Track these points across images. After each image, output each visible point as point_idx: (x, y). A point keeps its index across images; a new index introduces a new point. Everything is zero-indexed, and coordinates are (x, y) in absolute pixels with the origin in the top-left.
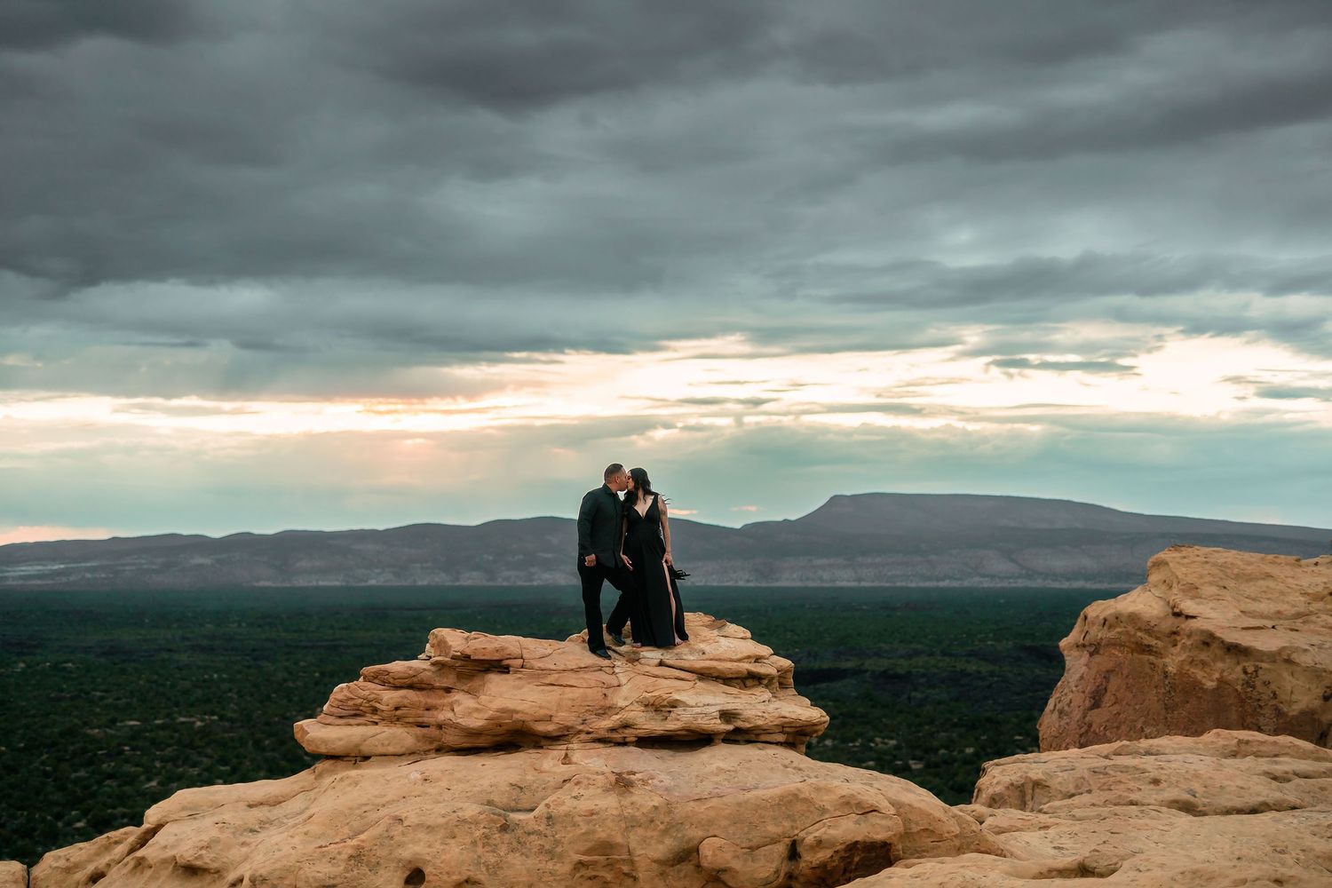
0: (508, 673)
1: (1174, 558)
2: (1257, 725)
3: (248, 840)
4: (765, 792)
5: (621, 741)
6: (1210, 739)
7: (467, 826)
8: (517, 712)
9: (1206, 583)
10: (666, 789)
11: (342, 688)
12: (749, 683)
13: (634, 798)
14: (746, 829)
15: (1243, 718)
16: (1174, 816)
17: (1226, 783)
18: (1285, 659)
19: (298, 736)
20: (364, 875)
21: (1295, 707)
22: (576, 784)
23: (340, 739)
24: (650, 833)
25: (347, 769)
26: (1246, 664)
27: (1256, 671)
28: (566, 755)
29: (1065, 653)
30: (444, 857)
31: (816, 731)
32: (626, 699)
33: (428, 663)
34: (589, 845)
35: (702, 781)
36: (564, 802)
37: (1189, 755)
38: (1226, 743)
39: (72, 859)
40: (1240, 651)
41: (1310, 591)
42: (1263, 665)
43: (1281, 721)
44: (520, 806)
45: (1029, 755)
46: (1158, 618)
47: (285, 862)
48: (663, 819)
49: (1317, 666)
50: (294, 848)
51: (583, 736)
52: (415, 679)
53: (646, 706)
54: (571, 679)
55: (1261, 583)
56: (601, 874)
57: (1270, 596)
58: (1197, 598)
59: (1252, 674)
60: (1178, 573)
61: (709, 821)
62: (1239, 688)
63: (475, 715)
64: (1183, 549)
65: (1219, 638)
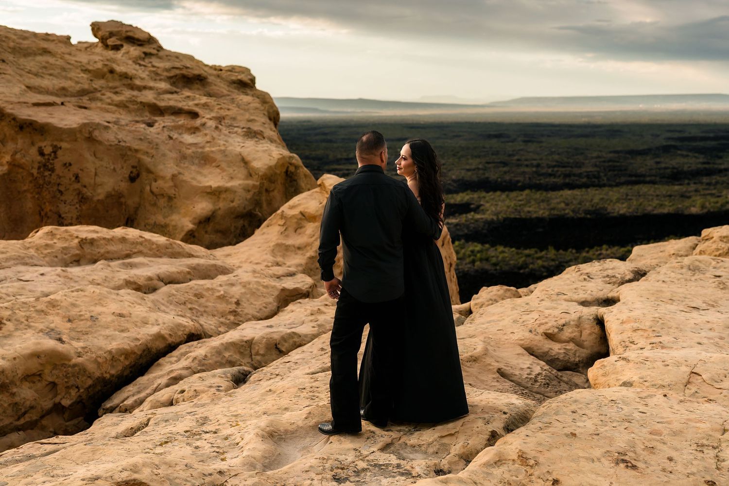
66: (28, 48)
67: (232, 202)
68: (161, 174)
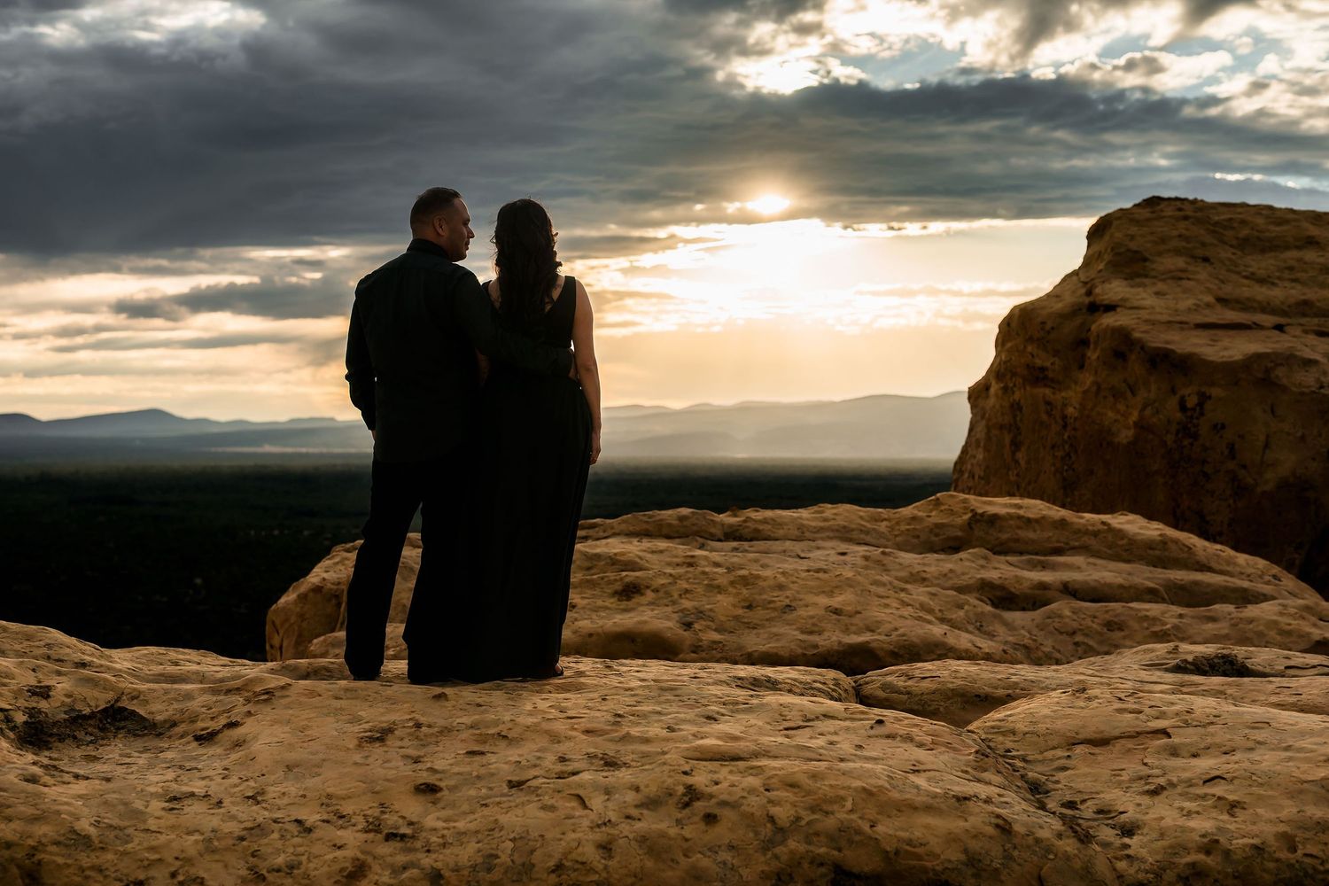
9: (1169, 250)
18: (1259, 376)
21: (1269, 475)
26: (1186, 391)
27: (1201, 405)
42: (1216, 392)
57: (1299, 275)
58: (1139, 276)
59: (1193, 409)
62: (1170, 438)
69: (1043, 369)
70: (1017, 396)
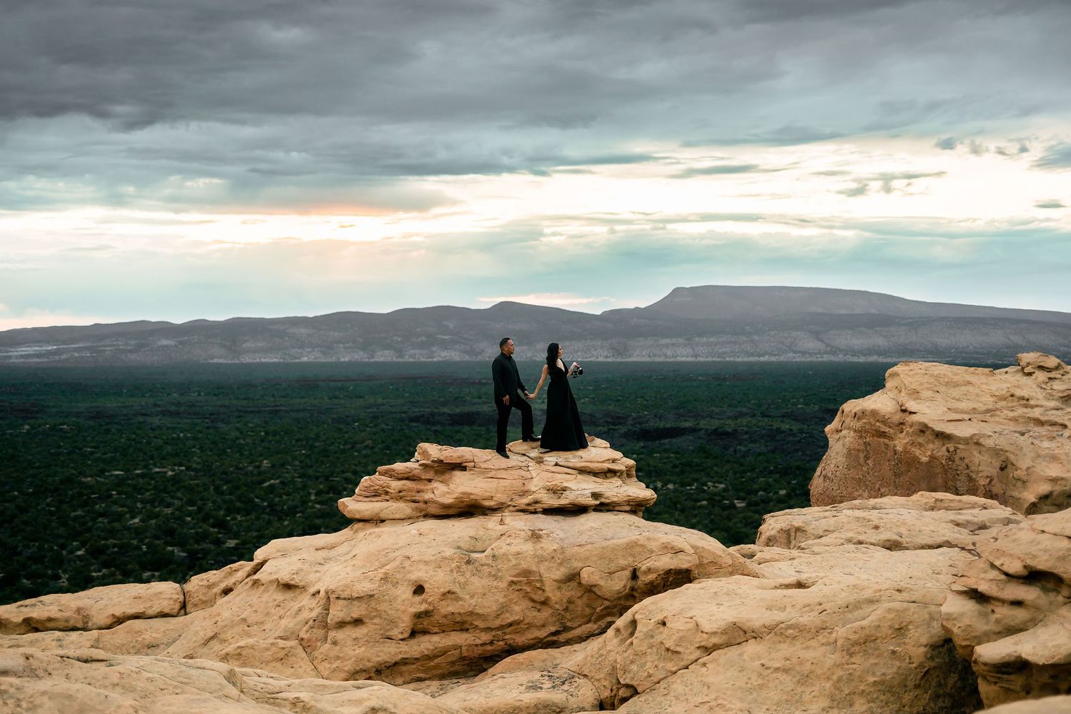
0: (466, 470)
1: (904, 371)
2: (955, 487)
3: (319, 569)
4: (618, 541)
5: (533, 511)
6: (916, 499)
7: (447, 561)
8: (472, 494)
9: (925, 388)
10: (561, 539)
11: (366, 480)
12: (609, 475)
13: (542, 545)
14: (607, 562)
15: (946, 482)
16: (878, 551)
17: (922, 528)
18: (975, 442)
19: (340, 508)
20: (390, 589)
21: (981, 475)
22: (509, 537)
23: (368, 510)
24: (552, 565)
25: (372, 528)
26: (949, 446)
27: (955, 450)
28: (502, 519)
29: (829, 436)
30: (435, 579)
31: (649, 504)
32: (536, 486)
33: (417, 464)
34: (517, 571)
35: (581, 535)
36: (502, 547)
37: (902, 509)
38: (927, 501)
39: (211, 581)
40: (945, 437)
41: (997, 394)
42: (960, 446)
43: (971, 485)
44: (476, 549)
45: (794, 510)
46: (891, 413)
47: (344, 582)
48: (561, 556)
49: (997, 447)
50: (348, 574)
51: (511, 508)
52: (410, 474)
53: (548, 490)
54: (502, 474)
55: (964, 388)
56: (524, 588)
57: (969, 397)
58: (917, 399)
59: (952, 452)
60: (906, 383)
61: (586, 558)
62: (944, 462)
63: (447, 496)
64: (911, 364)
65: (931, 428)
66: (958, 381)
67: (1065, 486)
68: (1020, 466)
69: (884, 432)
70: (868, 440)
